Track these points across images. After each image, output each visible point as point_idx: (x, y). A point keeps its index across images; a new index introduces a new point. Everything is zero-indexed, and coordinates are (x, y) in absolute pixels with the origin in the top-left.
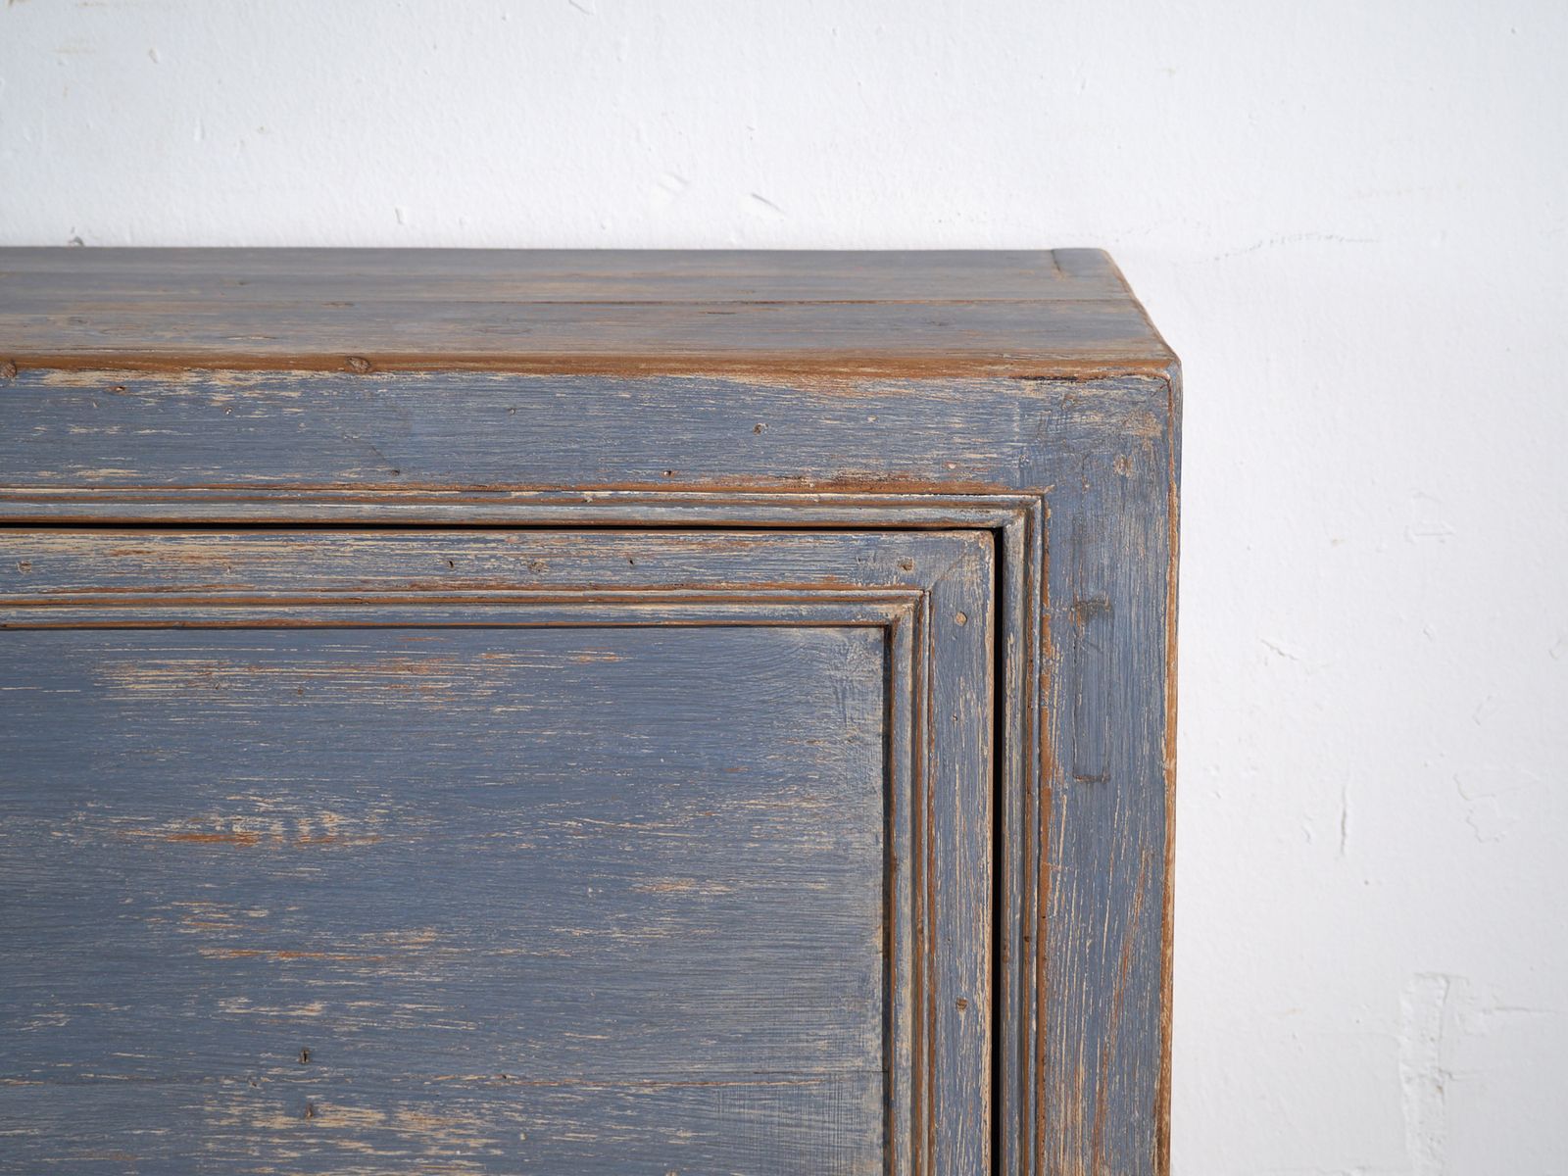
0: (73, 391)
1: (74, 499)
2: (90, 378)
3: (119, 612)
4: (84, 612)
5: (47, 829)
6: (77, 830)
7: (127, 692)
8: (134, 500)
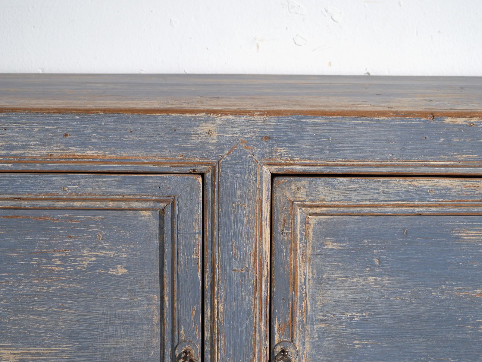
0: (455, 125)
1: (452, 166)
2: (461, 120)
3: (464, 209)
4: (451, 209)
5: (430, 292)
6: (442, 292)
7: (464, 240)
8: (475, 167)
